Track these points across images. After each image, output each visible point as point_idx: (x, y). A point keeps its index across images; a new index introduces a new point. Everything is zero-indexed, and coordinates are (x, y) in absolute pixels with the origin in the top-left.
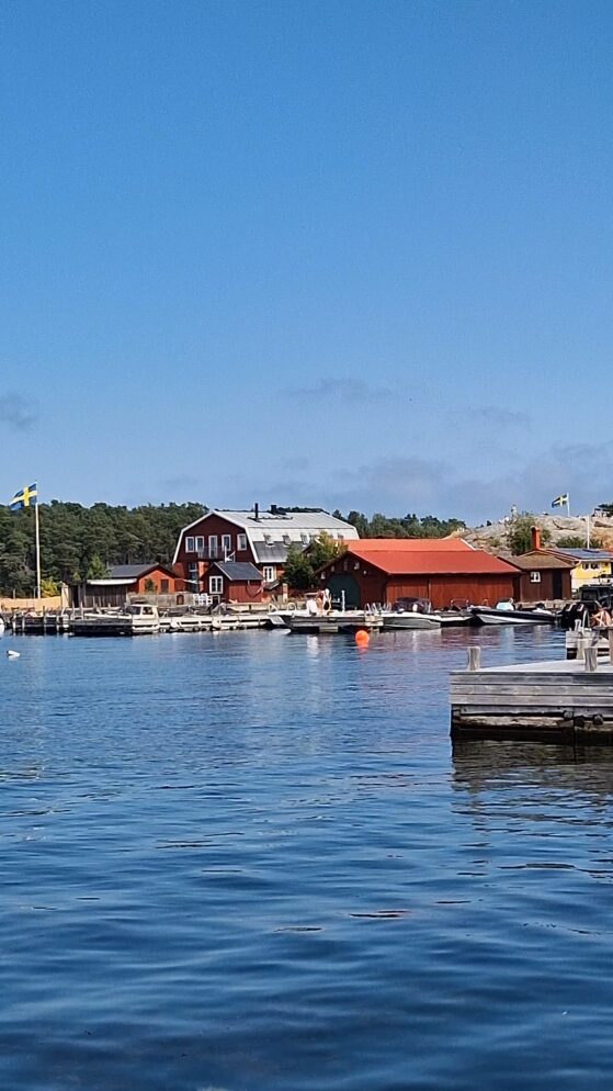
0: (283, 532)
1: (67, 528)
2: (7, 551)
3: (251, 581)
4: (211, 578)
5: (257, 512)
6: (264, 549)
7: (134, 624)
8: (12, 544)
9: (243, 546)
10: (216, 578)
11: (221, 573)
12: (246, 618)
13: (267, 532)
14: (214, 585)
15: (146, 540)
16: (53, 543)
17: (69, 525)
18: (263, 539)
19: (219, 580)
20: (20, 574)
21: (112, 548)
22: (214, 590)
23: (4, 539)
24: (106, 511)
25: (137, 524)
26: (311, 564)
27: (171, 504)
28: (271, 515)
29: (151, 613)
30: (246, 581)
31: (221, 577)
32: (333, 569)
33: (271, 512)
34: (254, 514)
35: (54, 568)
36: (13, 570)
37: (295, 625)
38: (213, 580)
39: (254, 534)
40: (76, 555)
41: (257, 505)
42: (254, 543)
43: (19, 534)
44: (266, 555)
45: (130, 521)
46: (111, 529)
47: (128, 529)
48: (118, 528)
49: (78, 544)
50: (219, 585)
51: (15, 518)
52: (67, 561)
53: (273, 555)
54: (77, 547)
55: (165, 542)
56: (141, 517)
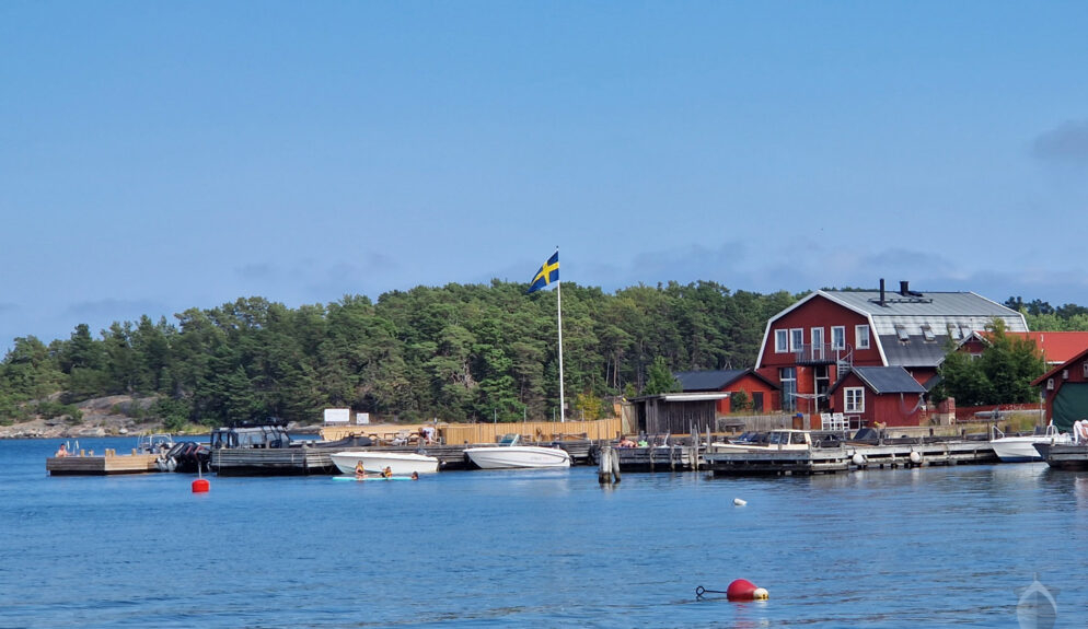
0: (921, 320)
1: (525, 319)
2: (439, 353)
3: (905, 394)
4: (846, 390)
5: (882, 291)
6: (896, 347)
7: (811, 457)
8: (447, 343)
9: (864, 343)
10: (854, 389)
11: (861, 382)
12: (957, 448)
13: (899, 320)
14: (850, 400)
15: (640, 337)
16: (505, 341)
17: (527, 315)
18: (893, 332)
19: (858, 393)
20: (459, 387)
21: (590, 348)
22: (851, 407)
23: (435, 335)
24: (577, 295)
25: (626, 313)
26: (981, 369)
27: (670, 283)
28: (901, 297)
29: (803, 442)
30: (899, 394)
31: (862, 389)
32: (1065, 375)
33: (902, 293)
34: (878, 295)
35: (506, 377)
36: (449, 381)
37: (1056, 458)
38: (850, 393)
39: (881, 326)
40: (538, 360)
41: (882, 281)
42: (880, 336)
43: (456, 328)
44: (899, 356)
45: (615, 309)
46: (588, 320)
47: (613, 321)
48: (598, 318)
49: (540, 343)
50: (858, 400)
51: (447, 306)
52: (526, 367)
53: (909, 356)
54: (539, 346)
55: (668, 340)
56: (630, 303)
